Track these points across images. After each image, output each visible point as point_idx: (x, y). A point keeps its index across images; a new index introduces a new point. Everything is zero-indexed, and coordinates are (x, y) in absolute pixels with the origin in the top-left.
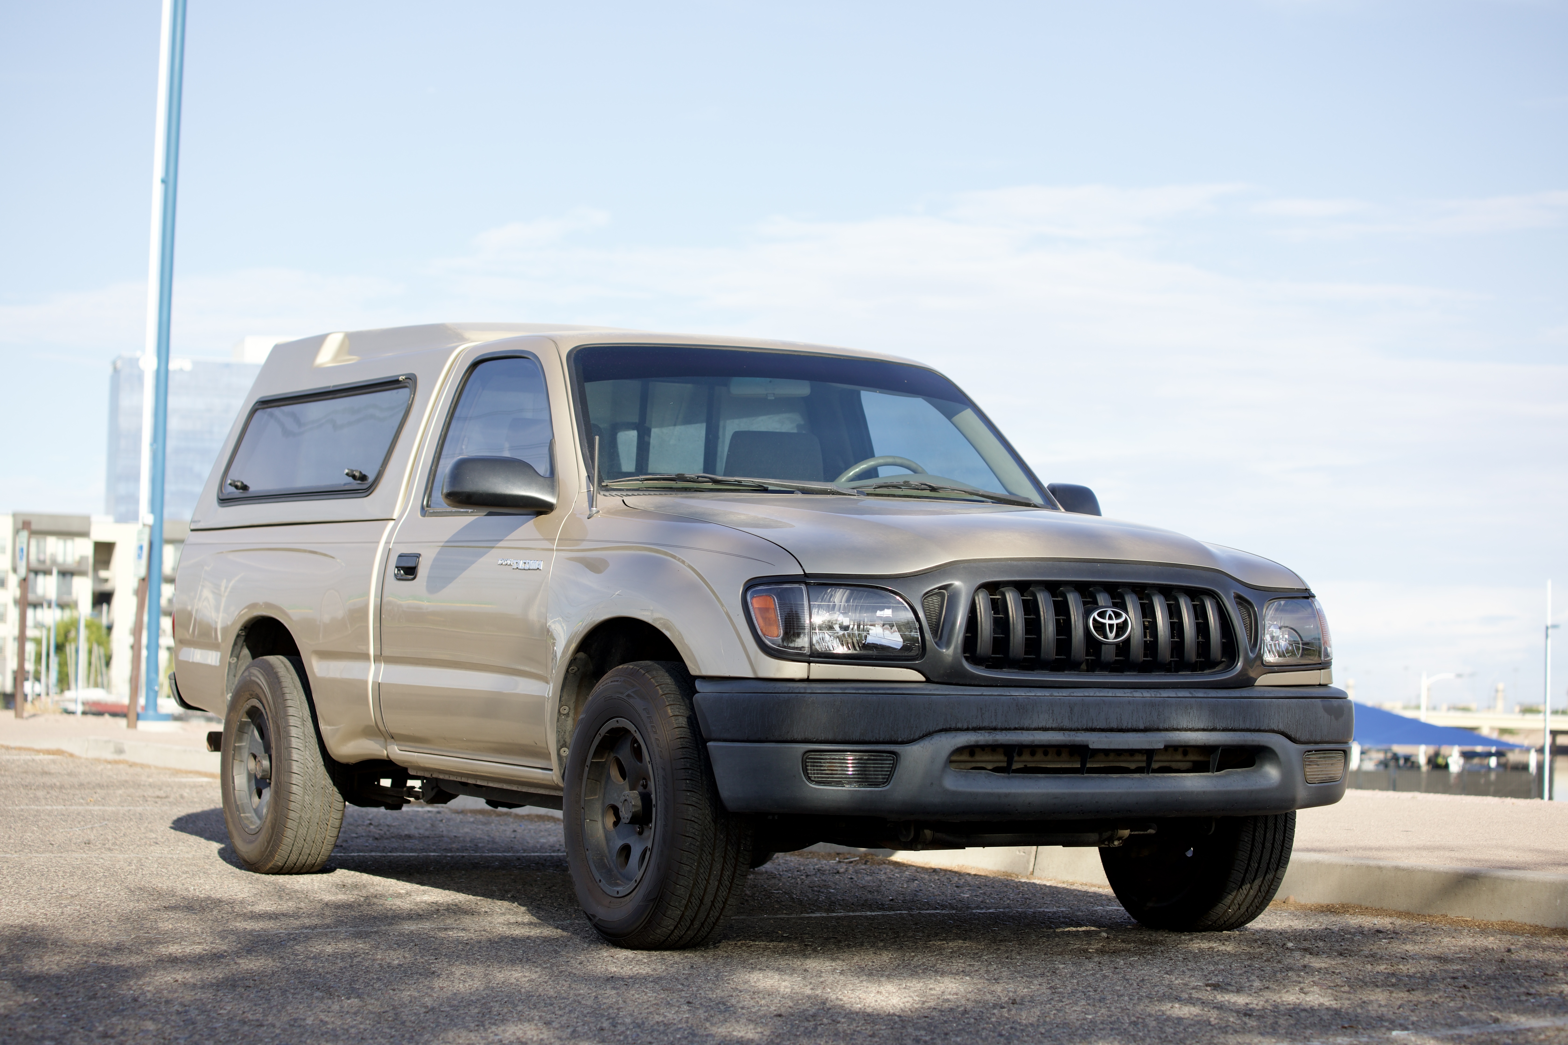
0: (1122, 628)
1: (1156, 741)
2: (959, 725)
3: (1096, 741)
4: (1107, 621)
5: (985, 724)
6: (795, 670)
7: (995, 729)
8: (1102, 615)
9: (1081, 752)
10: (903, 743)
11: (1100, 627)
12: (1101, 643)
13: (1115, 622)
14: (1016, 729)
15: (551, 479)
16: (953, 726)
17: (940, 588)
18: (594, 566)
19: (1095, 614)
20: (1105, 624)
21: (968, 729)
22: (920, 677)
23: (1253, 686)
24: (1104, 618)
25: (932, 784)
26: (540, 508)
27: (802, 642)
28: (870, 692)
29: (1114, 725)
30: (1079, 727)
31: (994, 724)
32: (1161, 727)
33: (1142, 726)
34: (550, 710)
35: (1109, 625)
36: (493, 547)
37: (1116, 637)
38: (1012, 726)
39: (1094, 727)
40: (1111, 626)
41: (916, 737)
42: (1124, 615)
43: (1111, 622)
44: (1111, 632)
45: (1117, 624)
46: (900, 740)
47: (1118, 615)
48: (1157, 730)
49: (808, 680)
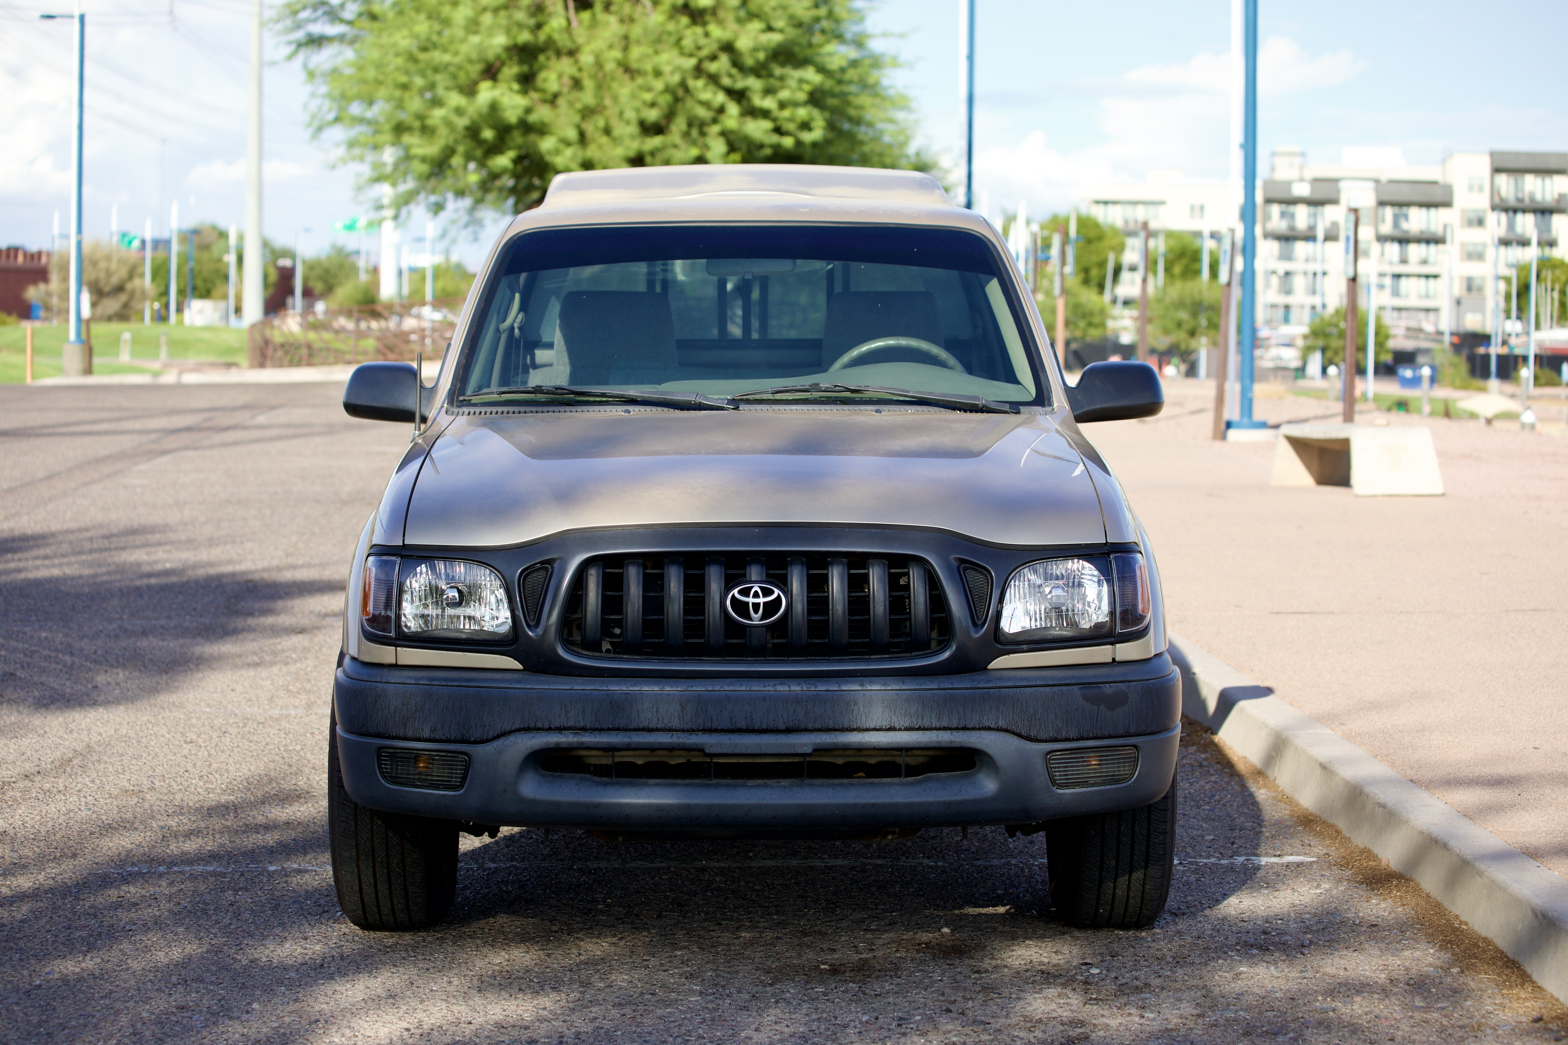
0: (771, 608)
1: (803, 744)
2: (539, 725)
3: (715, 744)
4: (751, 600)
5: (571, 723)
6: (385, 654)
7: (584, 729)
8: (745, 592)
10: (476, 742)
11: (741, 608)
12: (745, 626)
13: (762, 600)
14: (609, 729)
16: (532, 725)
17: (542, 563)
19: (735, 591)
20: (748, 603)
21: (550, 729)
22: (516, 665)
23: (986, 669)
24: (748, 596)
25: (505, 791)
28: (444, 683)
29: (742, 725)
30: (693, 727)
31: (582, 724)
32: (810, 726)
33: (782, 726)
35: (753, 604)
37: (763, 617)
38: (605, 727)
39: (714, 727)
40: (756, 606)
41: (490, 736)
42: (777, 592)
43: (756, 600)
44: (756, 612)
45: (764, 603)
46: (472, 739)
47: (767, 592)
48: (806, 730)
49: (395, 666)
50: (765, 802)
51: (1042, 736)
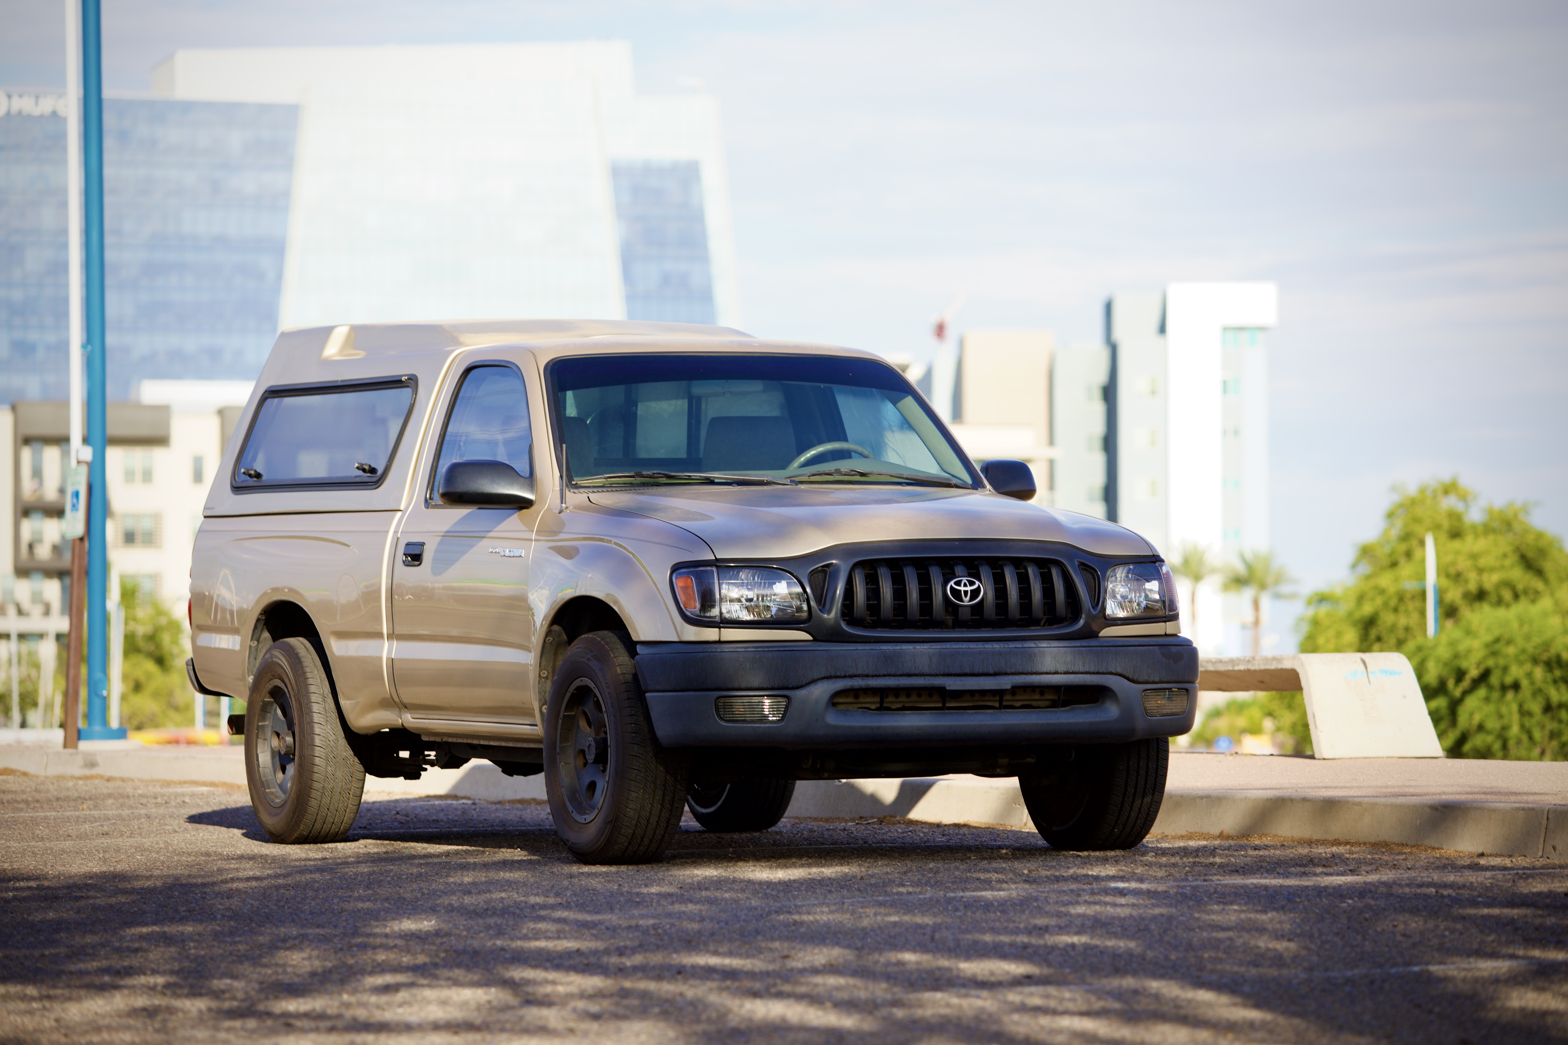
0: (975, 593)
1: (1005, 683)
2: (838, 674)
3: (953, 684)
4: (962, 588)
5: (859, 672)
6: (711, 634)
7: (867, 676)
8: (958, 583)
9: (942, 693)
10: (793, 688)
11: (956, 593)
12: (959, 606)
13: (969, 588)
14: (884, 676)
15: (531, 480)
16: (833, 674)
17: (823, 566)
18: (568, 553)
19: (952, 583)
20: (960, 591)
21: (845, 677)
22: (808, 637)
23: (1098, 637)
24: (960, 586)
25: (817, 720)
26: (523, 504)
27: (715, 612)
28: (766, 649)
29: (968, 671)
30: (938, 673)
31: (866, 672)
32: (1008, 671)
33: (991, 671)
34: (532, 676)
35: (964, 591)
36: (484, 537)
37: (971, 600)
38: (881, 674)
39: (950, 672)
40: (966, 592)
41: (804, 683)
42: (977, 583)
43: (966, 589)
44: (966, 596)
45: (971, 591)
46: (791, 686)
47: (972, 583)
48: (1006, 674)
49: (720, 642)
50: (983, 723)
51: (1141, 679)
